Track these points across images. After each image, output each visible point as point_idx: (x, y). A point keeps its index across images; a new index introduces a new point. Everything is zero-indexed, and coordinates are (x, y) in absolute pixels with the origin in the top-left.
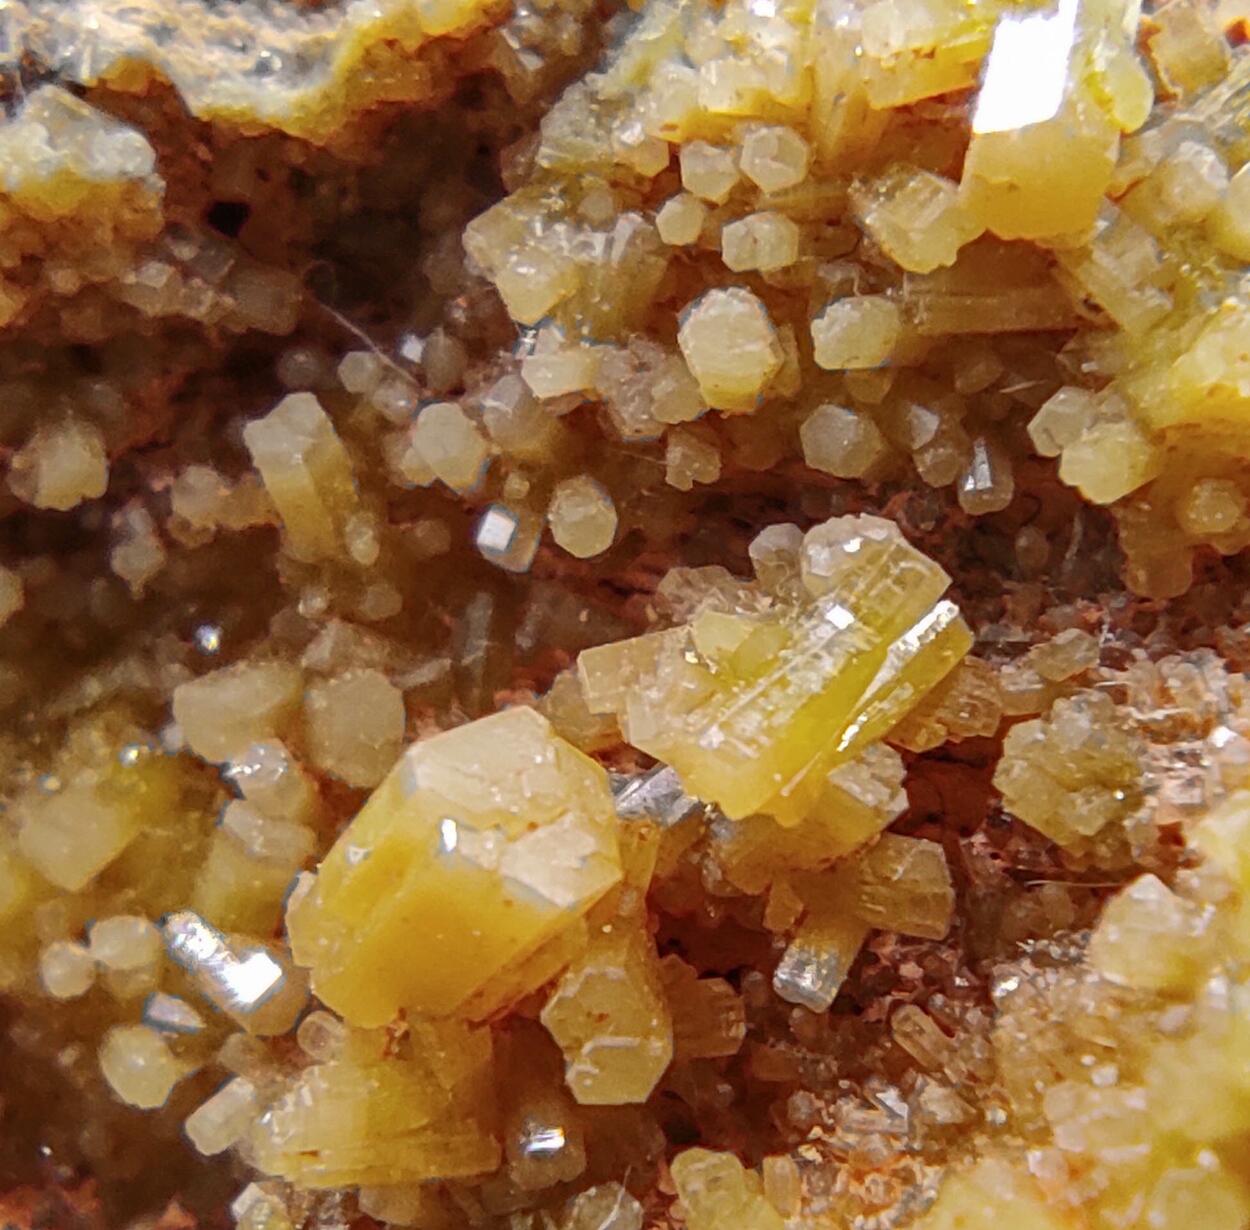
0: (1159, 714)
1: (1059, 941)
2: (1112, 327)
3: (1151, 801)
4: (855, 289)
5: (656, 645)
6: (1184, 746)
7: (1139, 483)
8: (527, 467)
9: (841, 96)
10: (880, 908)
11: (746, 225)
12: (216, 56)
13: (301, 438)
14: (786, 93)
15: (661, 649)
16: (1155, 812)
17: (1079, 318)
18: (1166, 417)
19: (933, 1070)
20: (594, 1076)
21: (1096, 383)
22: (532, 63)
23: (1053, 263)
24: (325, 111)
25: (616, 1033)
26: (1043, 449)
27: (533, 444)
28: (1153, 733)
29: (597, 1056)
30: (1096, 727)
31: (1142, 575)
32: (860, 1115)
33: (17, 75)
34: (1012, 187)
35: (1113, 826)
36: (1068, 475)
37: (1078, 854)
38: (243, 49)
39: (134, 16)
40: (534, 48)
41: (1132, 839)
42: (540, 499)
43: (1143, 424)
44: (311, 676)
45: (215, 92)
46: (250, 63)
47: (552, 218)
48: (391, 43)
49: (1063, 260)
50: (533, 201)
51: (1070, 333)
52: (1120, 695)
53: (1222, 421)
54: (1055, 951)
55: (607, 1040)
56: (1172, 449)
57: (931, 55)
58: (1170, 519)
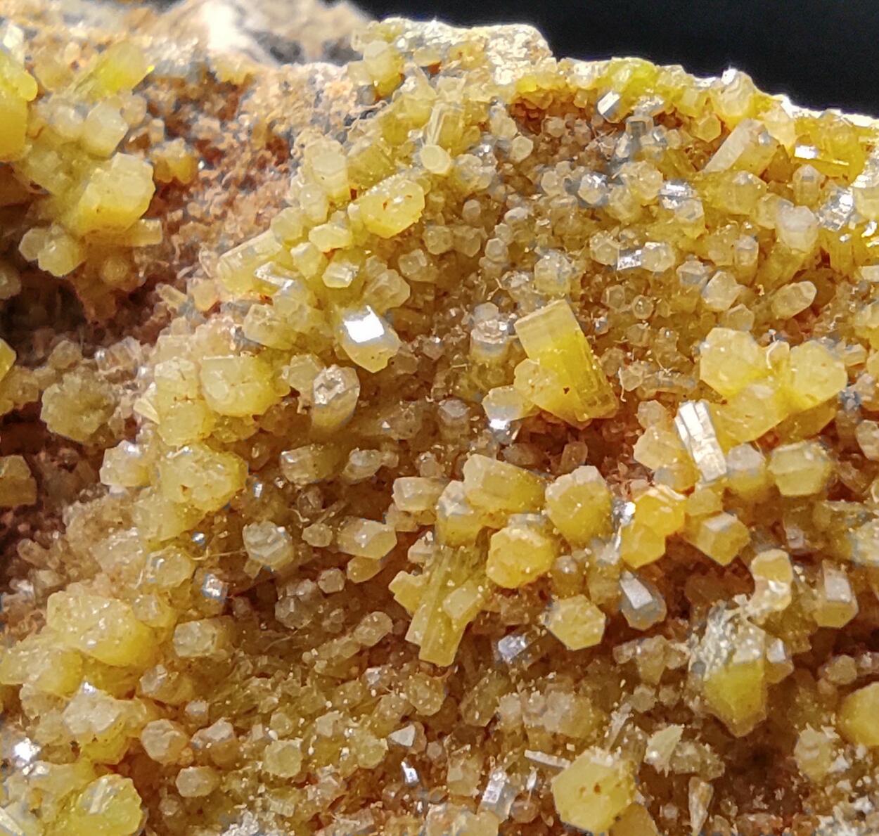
0: (114, 370)
1: (91, 489)
2: (47, 195)
3: (118, 409)
6: (129, 382)
7: (78, 264)
16: (121, 413)
17: (32, 194)
18: (83, 230)
19: (44, 566)
21: (46, 224)
23: (12, 171)
26: (28, 257)
28: (112, 380)
30: (85, 381)
31: (92, 312)
35: (103, 426)
36: (43, 266)
37: (91, 445)
41: (114, 429)
43: (72, 235)
49: (16, 168)
51: (29, 203)
52: (94, 367)
53: (109, 227)
54: (89, 493)
56: (90, 245)
58: (98, 281)
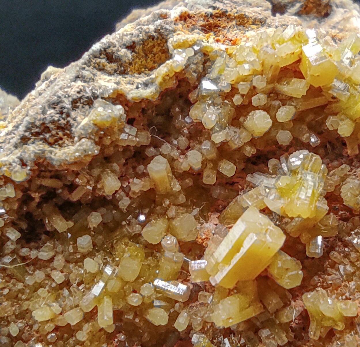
4: (281, 105)
5: (258, 190)
7: (353, 131)
8: (211, 161)
9: (272, 66)
10: (326, 232)
11: (258, 96)
12: (129, 86)
13: (164, 165)
14: (259, 68)
15: (260, 190)
17: (329, 101)
18: (356, 116)
20: (289, 282)
22: (195, 75)
24: (156, 92)
25: (292, 271)
26: (331, 129)
27: (213, 155)
29: (289, 278)
31: (350, 151)
32: (330, 277)
33: (92, 98)
34: (318, 76)
37: (358, 210)
38: (132, 84)
39: (111, 81)
40: (194, 72)
42: (215, 167)
43: (351, 119)
44: (170, 219)
45: (132, 93)
46: (135, 87)
47: (209, 105)
48: (168, 75)
49: (325, 90)
50: (204, 102)
51: (326, 105)
55: (290, 274)
56: (356, 123)
57: (293, 53)
